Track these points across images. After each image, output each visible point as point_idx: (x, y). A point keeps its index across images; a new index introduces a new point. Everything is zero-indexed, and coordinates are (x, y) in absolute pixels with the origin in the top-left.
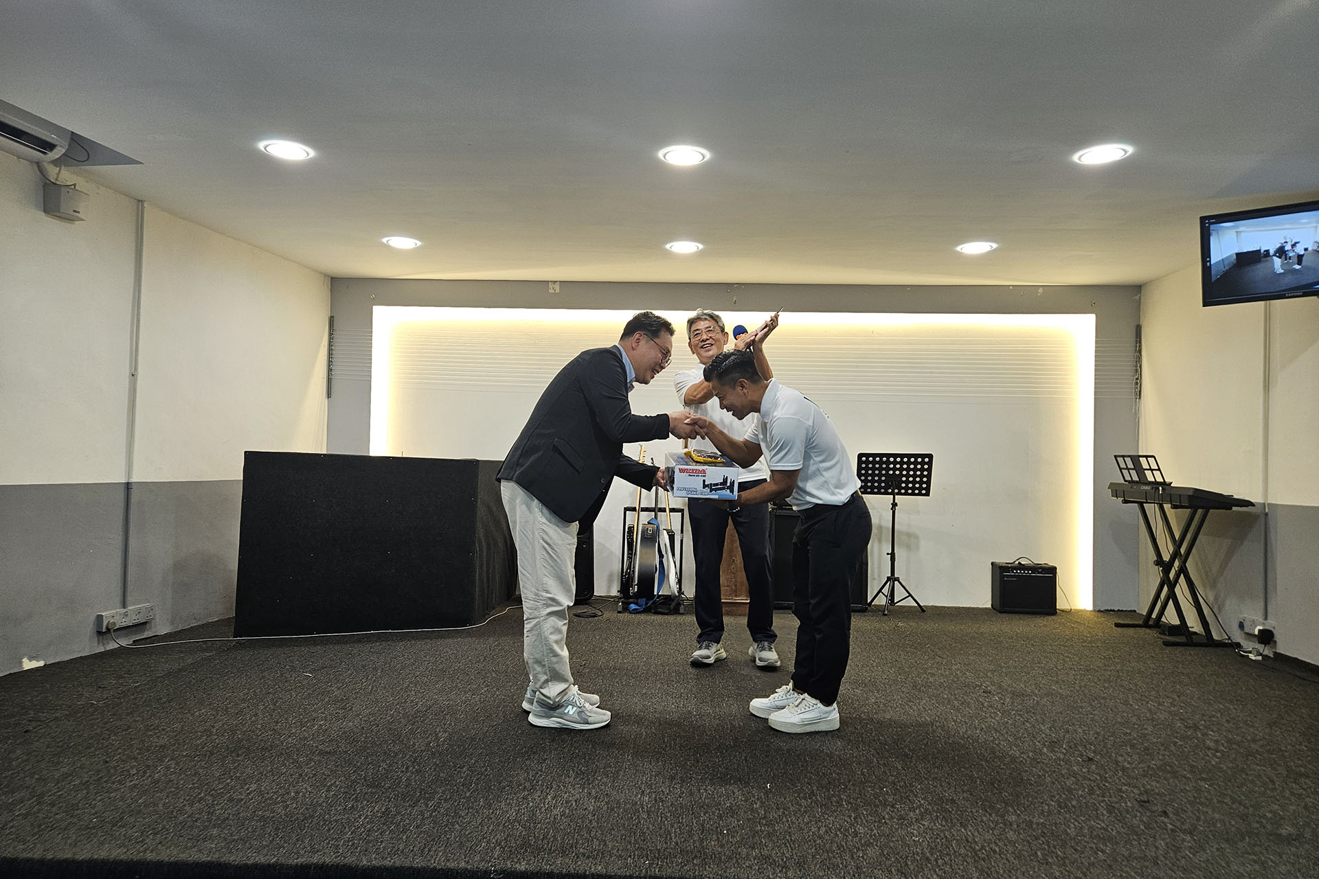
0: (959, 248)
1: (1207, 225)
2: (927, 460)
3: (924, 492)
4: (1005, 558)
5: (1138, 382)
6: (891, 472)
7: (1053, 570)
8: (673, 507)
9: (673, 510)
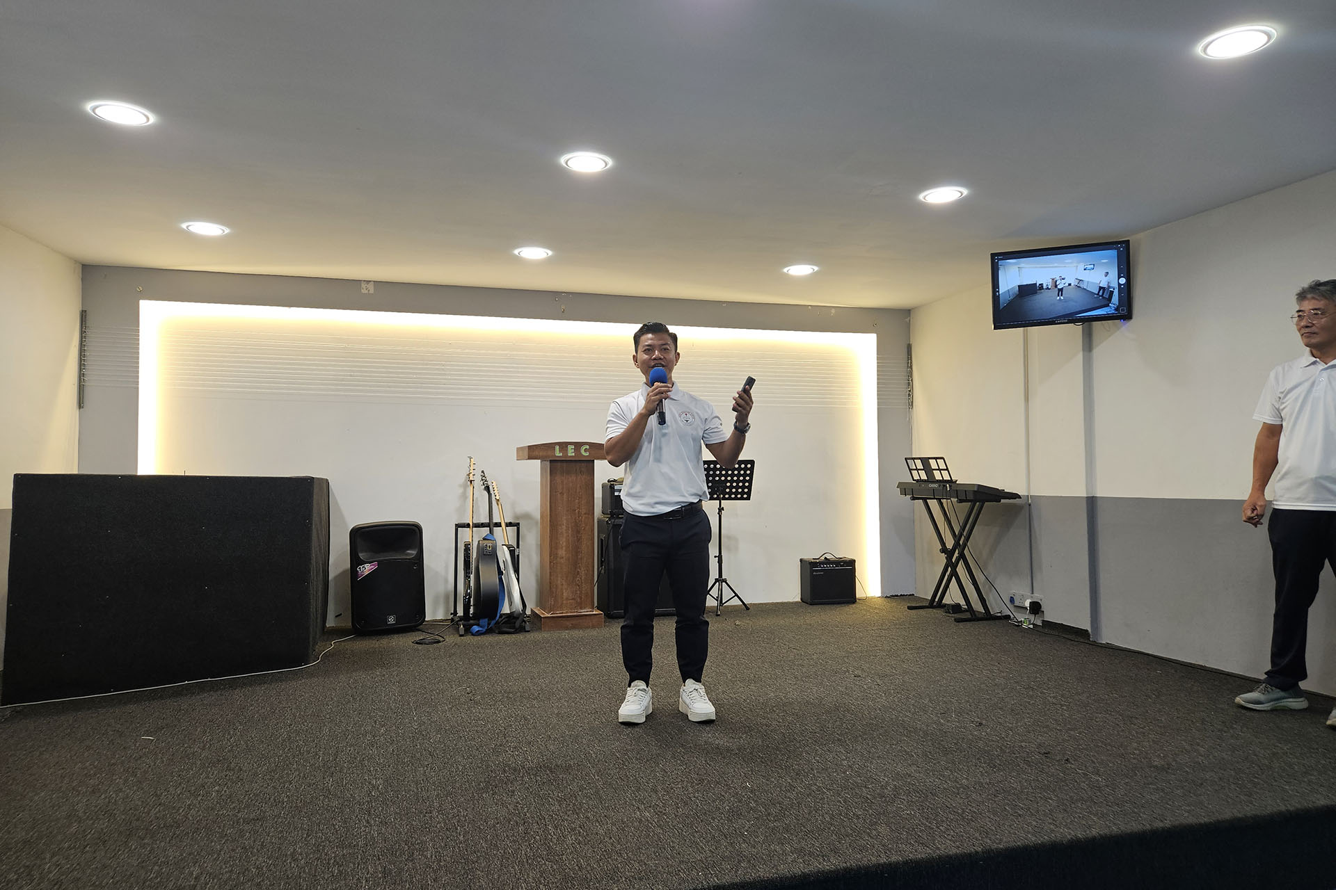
0: (785, 270)
1: (997, 260)
2: (749, 466)
3: (745, 496)
4: (813, 554)
5: (910, 394)
6: (717, 478)
7: (852, 563)
8: (508, 521)
9: (509, 525)
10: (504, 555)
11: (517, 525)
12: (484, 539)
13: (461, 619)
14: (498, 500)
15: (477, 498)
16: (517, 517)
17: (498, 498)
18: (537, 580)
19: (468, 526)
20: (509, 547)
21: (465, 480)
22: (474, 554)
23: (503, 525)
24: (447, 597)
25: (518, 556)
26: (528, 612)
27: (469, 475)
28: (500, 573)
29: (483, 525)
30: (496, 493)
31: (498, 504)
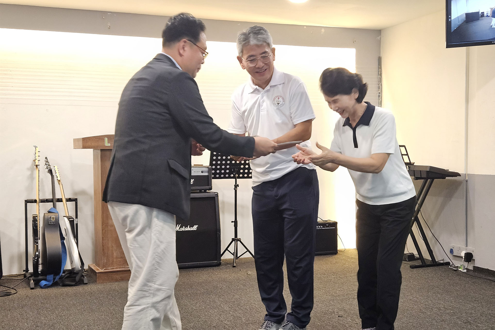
6: (233, 162)
7: (335, 224)
8: (68, 197)
9: (69, 200)
10: (65, 224)
11: (76, 200)
12: (49, 212)
13: (32, 275)
14: (59, 181)
15: (42, 179)
16: (76, 194)
17: (59, 179)
18: (93, 243)
19: (35, 201)
20: (69, 218)
21: (32, 165)
22: (41, 224)
23: (64, 200)
24: (20, 257)
25: (77, 224)
26: (86, 267)
27: (34, 161)
28: (62, 238)
29: (47, 201)
30: (57, 174)
31: (59, 184)
